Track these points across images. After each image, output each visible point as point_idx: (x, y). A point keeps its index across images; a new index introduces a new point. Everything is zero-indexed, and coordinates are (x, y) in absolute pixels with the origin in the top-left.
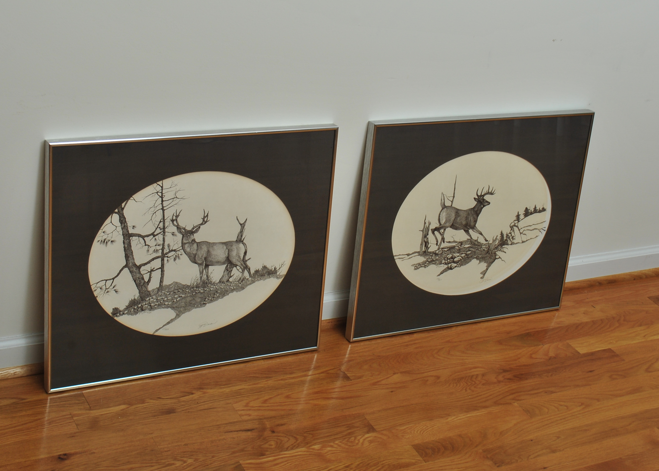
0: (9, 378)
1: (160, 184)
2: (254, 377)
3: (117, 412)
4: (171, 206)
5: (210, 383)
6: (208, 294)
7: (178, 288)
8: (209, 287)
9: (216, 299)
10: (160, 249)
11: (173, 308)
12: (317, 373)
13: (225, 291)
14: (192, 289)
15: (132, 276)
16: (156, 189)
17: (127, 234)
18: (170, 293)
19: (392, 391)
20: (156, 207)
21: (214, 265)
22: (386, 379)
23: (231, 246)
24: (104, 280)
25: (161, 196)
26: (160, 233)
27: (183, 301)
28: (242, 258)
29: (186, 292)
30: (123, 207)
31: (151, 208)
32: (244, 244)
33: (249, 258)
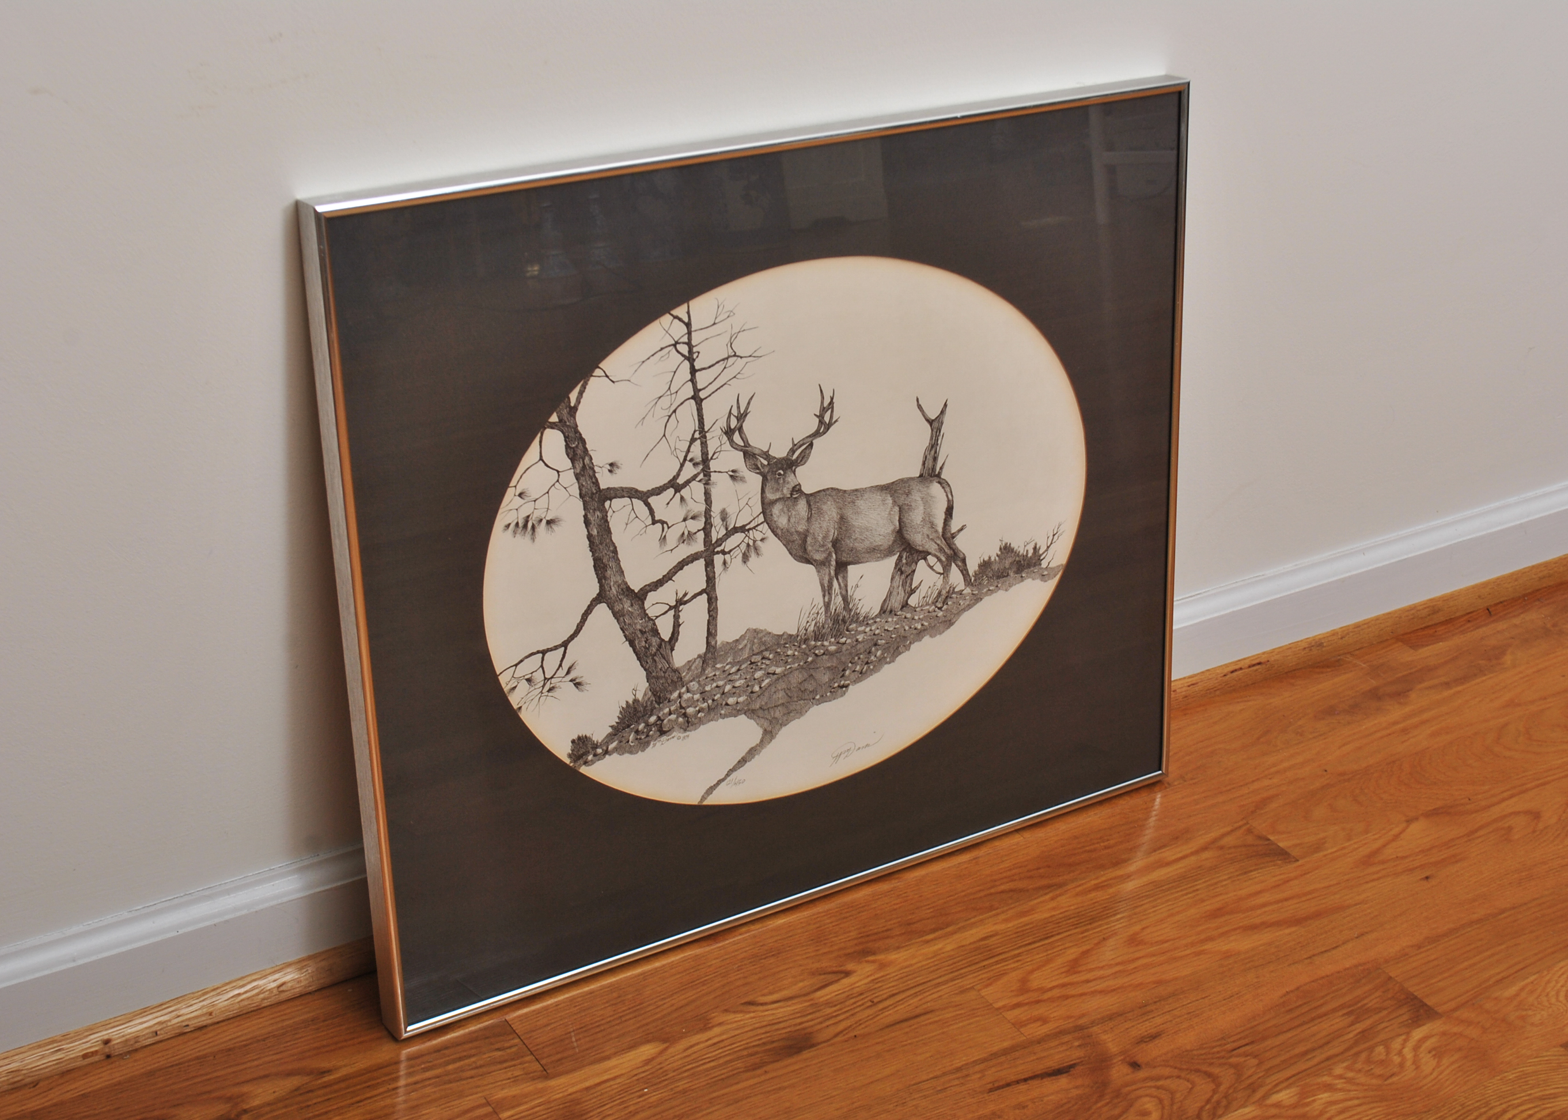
0: (263, 1005)
1: (680, 316)
2: (1011, 891)
3: (635, 1072)
4: (722, 386)
5: (887, 930)
6: (851, 654)
7: (763, 648)
8: (853, 632)
9: (874, 666)
10: (699, 531)
11: (753, 711)
12: (1189, 851)
13: (898, 640)
14: (804, 646)
15: (622, 629)
16: (669, 332)
17: (593, 494)
18: (740, 666)
19: (1427, 878)
20: (677, 392)
21: (861, 563)
22: (1393, 840)
23: (907, 495)
24: (538, 652)
25: (687, 355)
26: (694, 478)
27: (781, 685)
28: (940, 530)
29: (788, 656)
30: (572, 405)
31: (660, 398)
32: (944, 485)
33: (959, 527)
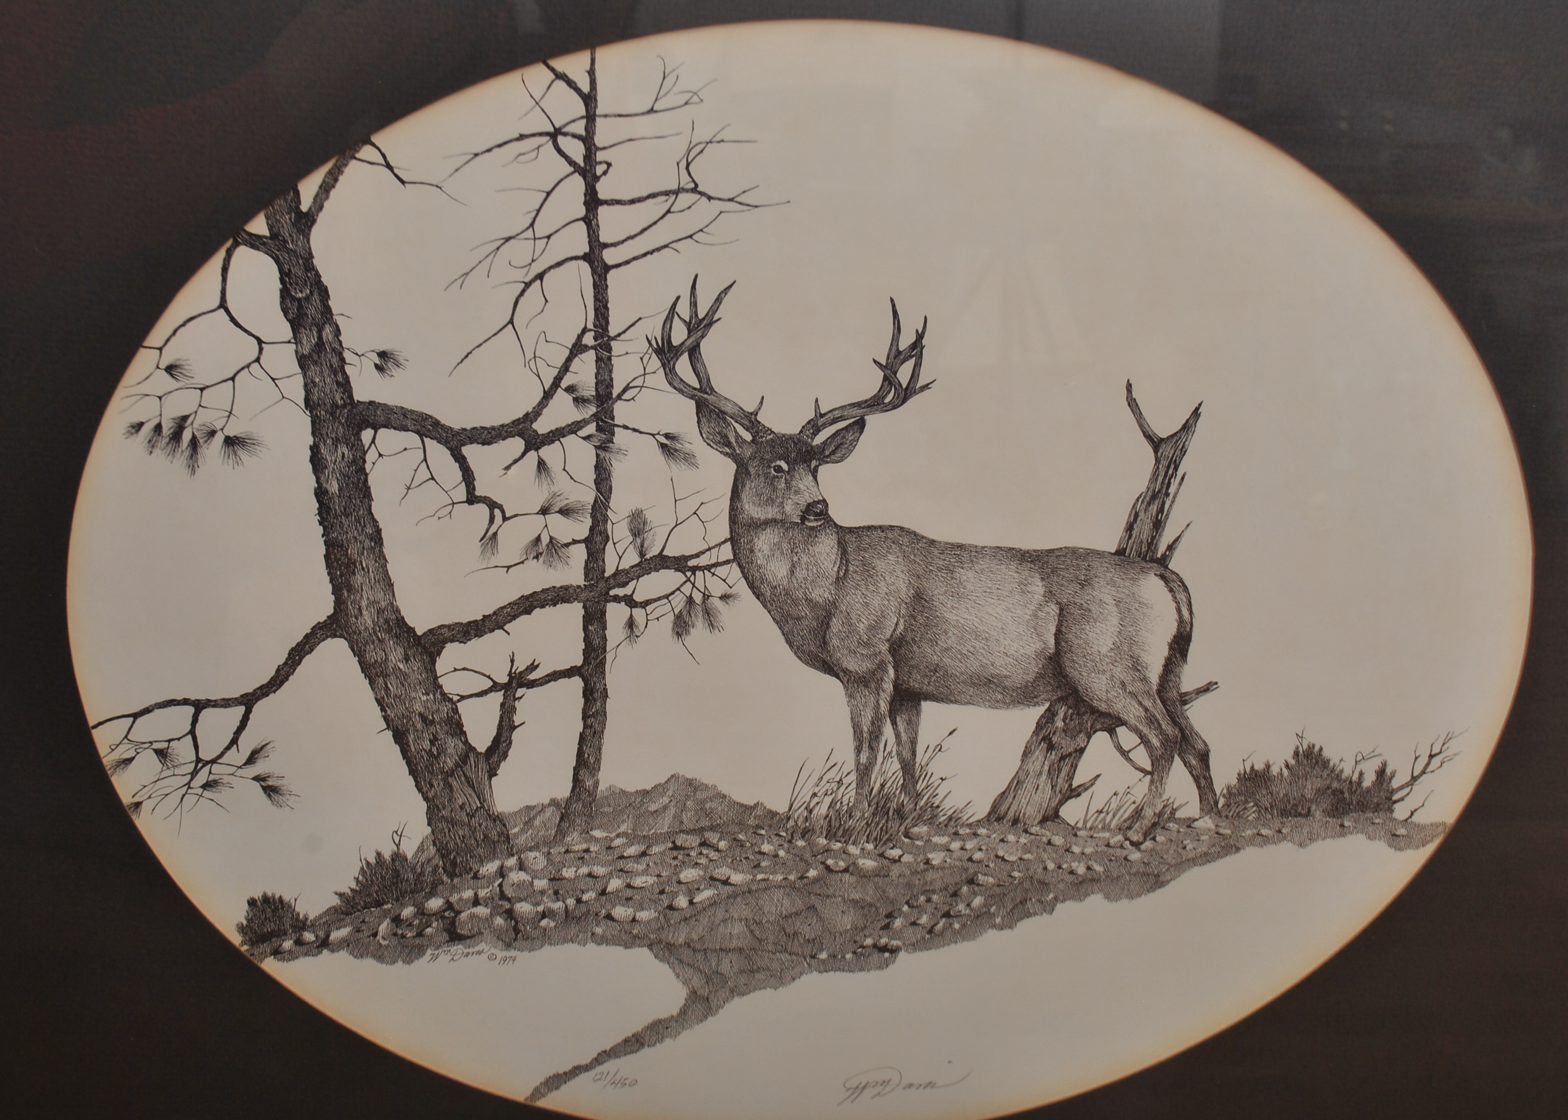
1: (572, 76)
4: (658, 249)
6: (909, 886)
7: (705, 823)
8: (919, 843)
9: (963, 926)
10: (575, 542)
11: (670, 947)
13: (1027, 885)
14: (801, 843)
15: (379, 702)
16: (540, 104)
17: (335, 405)
18: (648, 847)
20: (549, 237)
21: (956, 702)
23: (1083, 586)
24: (186, 702)
25: (581, 162)
26: (574, 428)
27: (741, 910)
28: (1154, 675)
29: (760, 853)
30: (304, 207)
31: (508, 239)
32: (1174, 585)
33: (1202, 683)
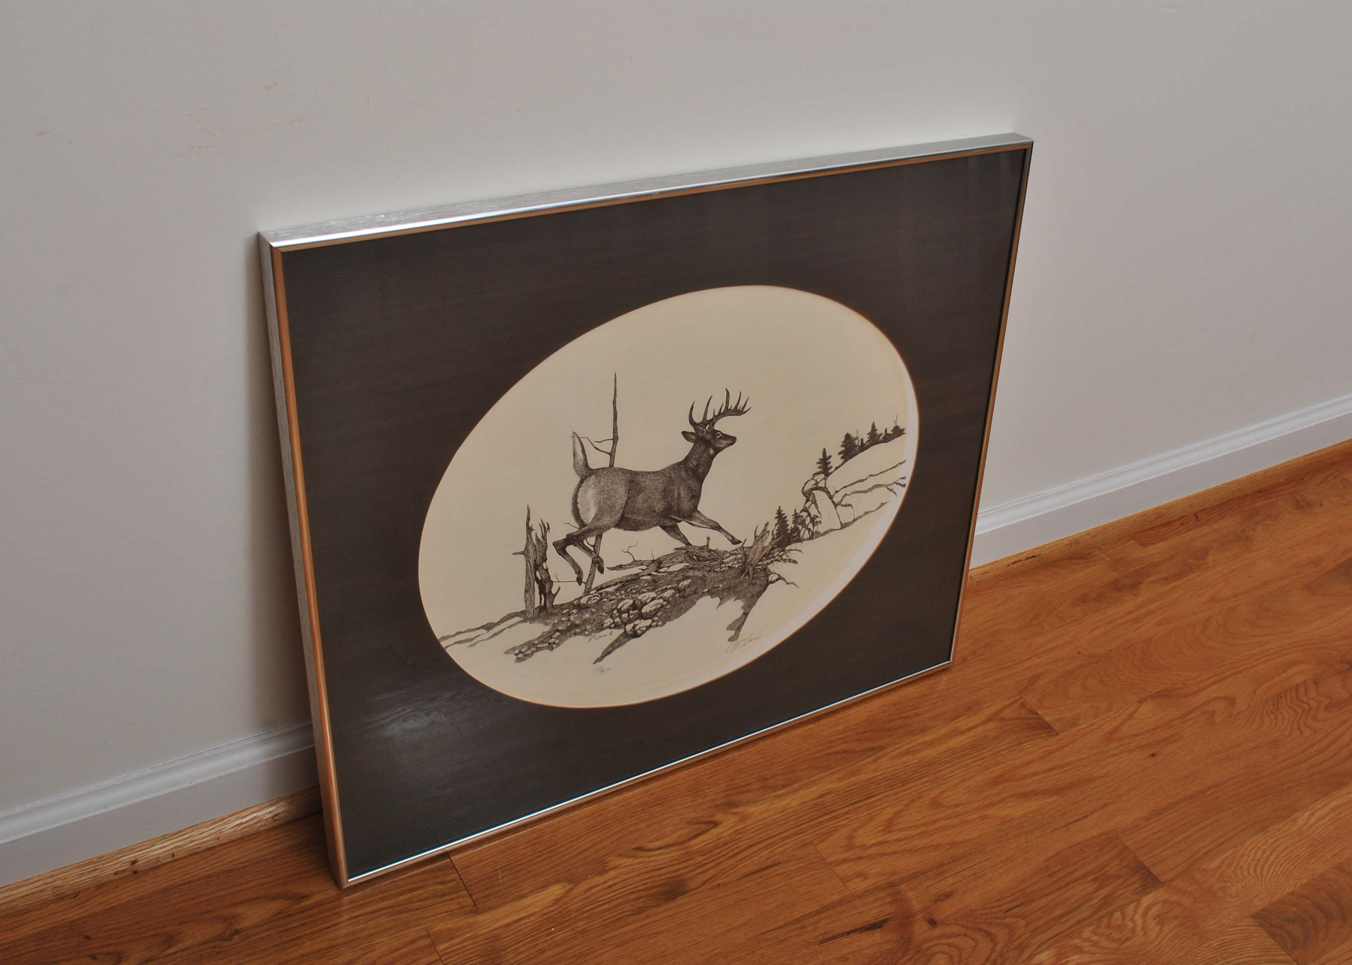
2: (845, 752)
3: (546, 911)
12: (977, 722)
19: (1153, 755)
22: (1128, 719)
